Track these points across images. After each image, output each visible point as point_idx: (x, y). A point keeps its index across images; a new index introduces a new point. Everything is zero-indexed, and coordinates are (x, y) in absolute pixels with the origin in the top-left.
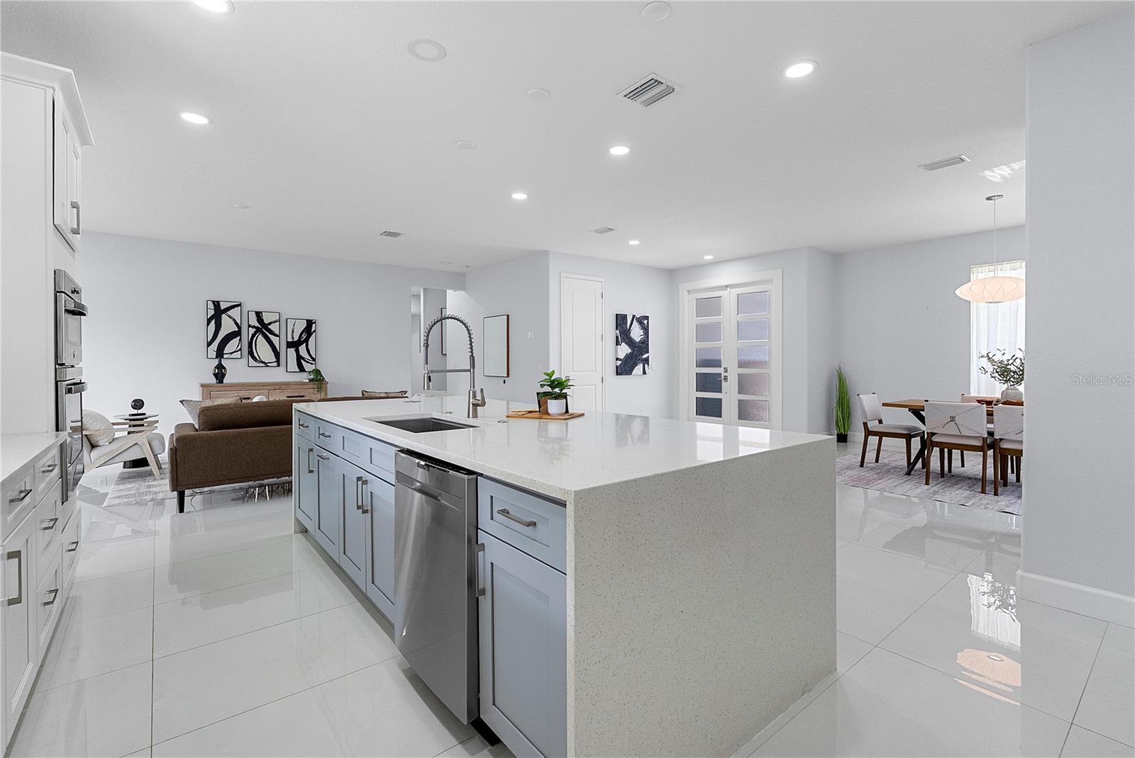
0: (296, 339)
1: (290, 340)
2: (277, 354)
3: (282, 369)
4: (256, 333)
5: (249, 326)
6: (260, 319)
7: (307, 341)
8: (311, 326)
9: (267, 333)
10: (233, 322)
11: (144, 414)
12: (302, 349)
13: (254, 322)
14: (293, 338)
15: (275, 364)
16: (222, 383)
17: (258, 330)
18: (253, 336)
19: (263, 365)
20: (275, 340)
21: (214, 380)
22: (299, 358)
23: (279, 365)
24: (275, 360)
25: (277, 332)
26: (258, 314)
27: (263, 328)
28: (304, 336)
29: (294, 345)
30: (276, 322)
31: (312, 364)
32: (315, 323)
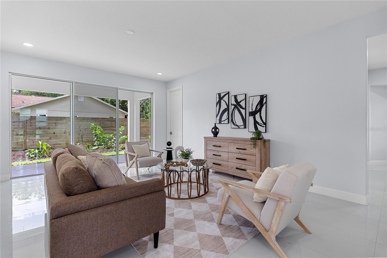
0: (254, 110)
1: (251, 111)
2: (244, 121)
3: (246, 130)
4: (234, 108)
5: (232, 105)
6: (236, 100)
7: (260, 111)
8: (263, 100)
9: (239, 107)
10: (225, 103)
11: (172, 148)
12: (257, 116)
13: (234, 102)
14: (252, 109)
15: (243, 127)
16: (216, 137)
17: (235, 106)
18: (233, 110)
19: (237, 127)
20: (243, 111)
21: (212, 135)
22: (256, 122)
23: (245, 127)
24: (242, 124)
25: (244, 107)
26: (235, 97)
27: (238, 105)
28: (259, 107)
29: (253, 114)
30: (243, 100)
31: (263, 126)
32: (266, 97)
